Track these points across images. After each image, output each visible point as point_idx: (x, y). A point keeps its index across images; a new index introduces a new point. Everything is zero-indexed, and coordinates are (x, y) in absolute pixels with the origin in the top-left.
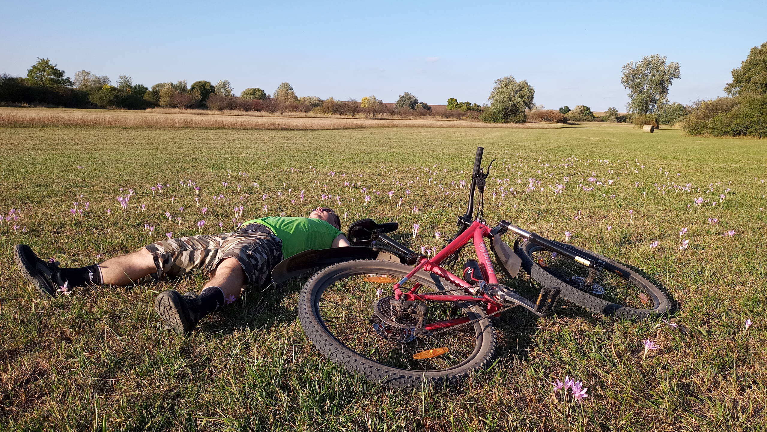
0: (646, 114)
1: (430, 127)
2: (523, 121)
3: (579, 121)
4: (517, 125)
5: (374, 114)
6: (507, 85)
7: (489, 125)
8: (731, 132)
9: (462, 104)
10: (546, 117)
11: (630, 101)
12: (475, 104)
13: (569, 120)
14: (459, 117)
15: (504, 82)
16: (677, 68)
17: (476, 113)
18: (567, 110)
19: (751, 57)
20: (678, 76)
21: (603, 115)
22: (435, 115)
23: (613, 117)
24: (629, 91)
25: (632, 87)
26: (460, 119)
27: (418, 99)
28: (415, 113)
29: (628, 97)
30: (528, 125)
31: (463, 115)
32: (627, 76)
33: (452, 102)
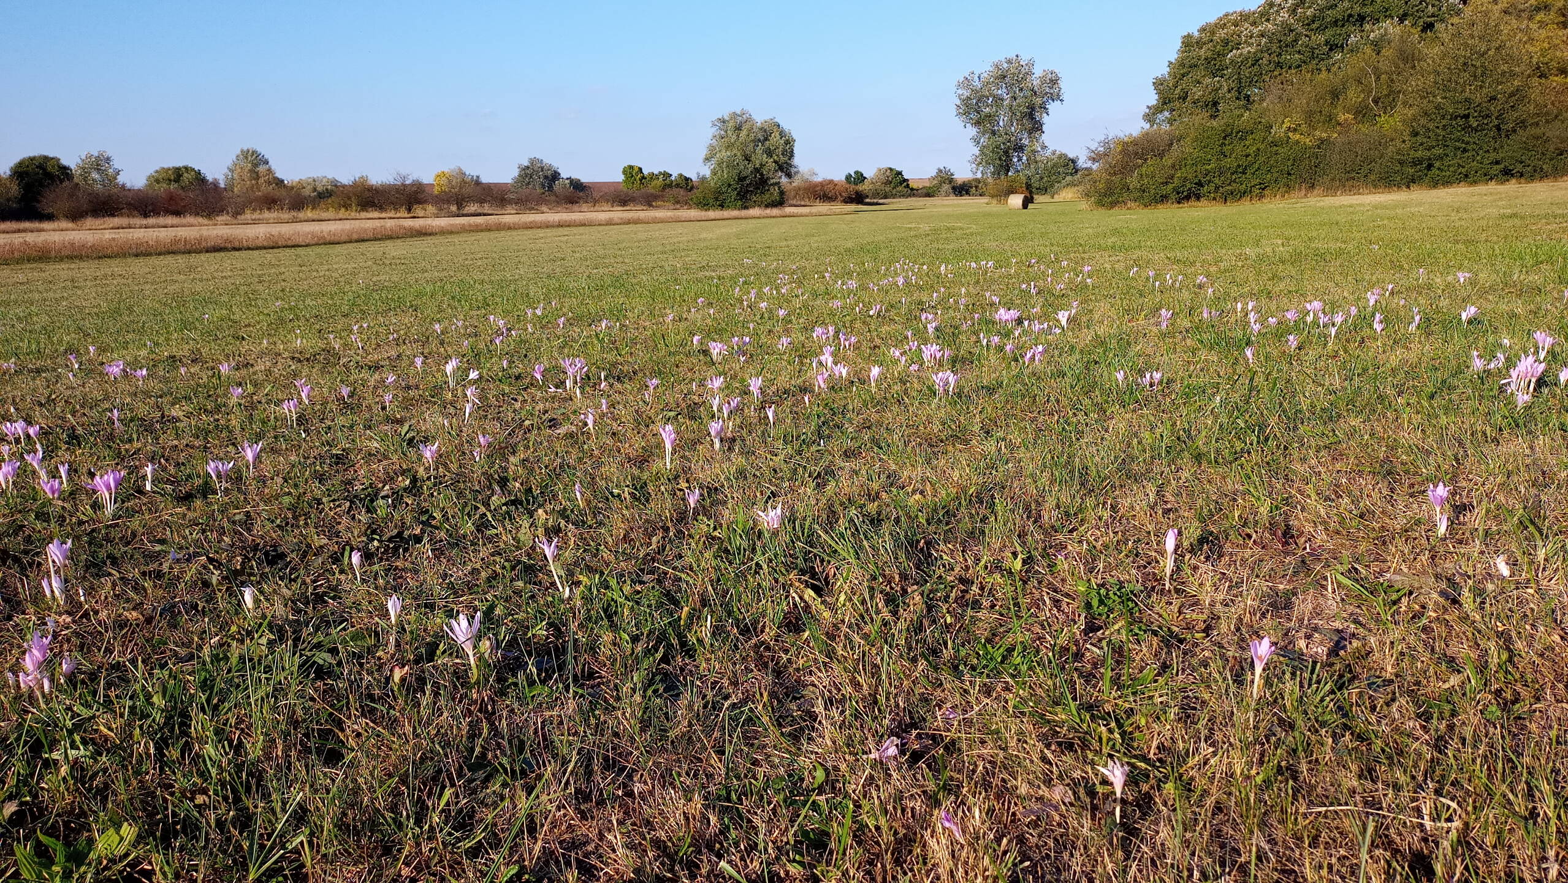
0: (1007, 174)
1: (584, 225)
2: (780, 203)
3: (886, 197)
4: (768, 211)
5: (460, 206)
6: (738, 128)
7: (711, 214)
8: (1174, 196)
9: (653, 177)
10: (823, 193)
11: (976, 151)
12: (681, 175)
13: (867, 197)
14: (649, 201)
15: (731, 124)
16: (1054, 82)
17: (682, 192)
18: (860, 178)
19: (1183, 52)
20: (1057, 97)
21: (928, 185)
22: (595, 202)
23: (946, 187)
24: (972, 131)
25: (978, 123)
26: (650, 205)
27: (559, 171)
28: (553, 198)
29: (971, 144)
30: (788, 210)
31: (656, 197)
32: (966, 102)
33: (632, 172)
